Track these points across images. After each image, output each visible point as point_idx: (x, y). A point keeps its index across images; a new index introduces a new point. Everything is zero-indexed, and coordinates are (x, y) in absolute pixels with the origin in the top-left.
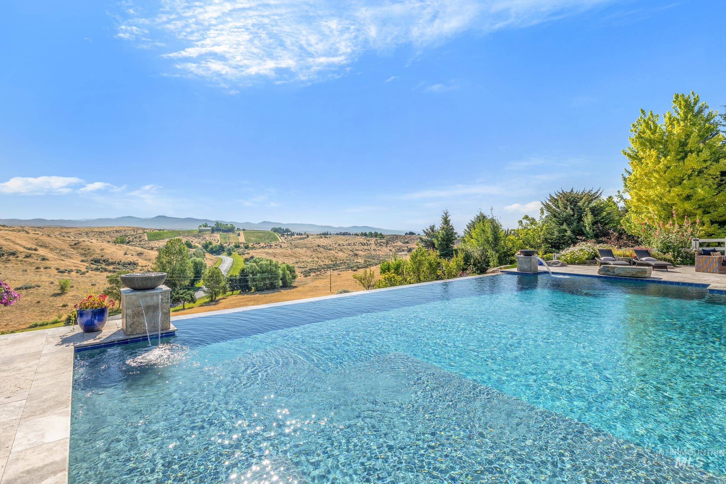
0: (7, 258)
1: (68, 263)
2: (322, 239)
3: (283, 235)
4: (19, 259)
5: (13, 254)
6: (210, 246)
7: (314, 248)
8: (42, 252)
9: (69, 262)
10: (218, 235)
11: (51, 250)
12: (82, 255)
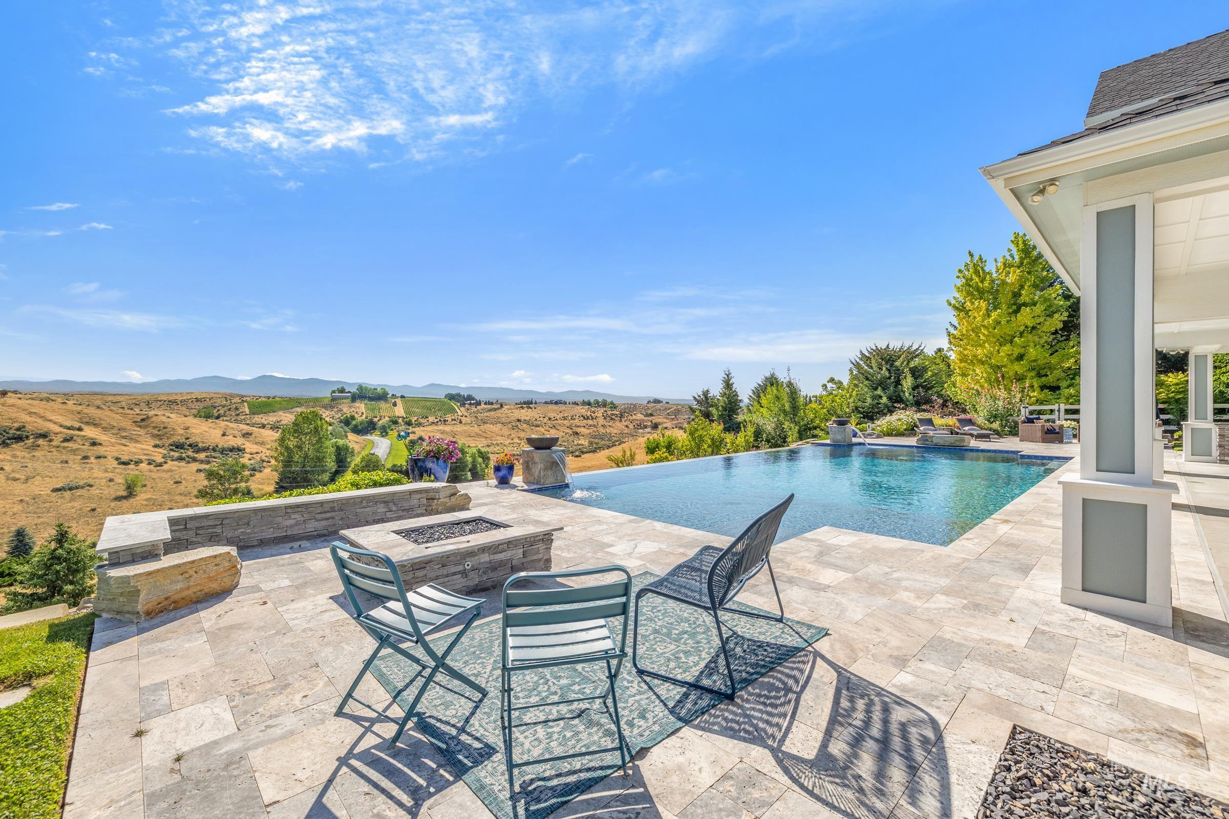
0: (34, 443)
1: (133, 450)
2: (524, 411)
3: (463, 405)
4: (54, 443)
5: (44, 436)
6: (354, 423)
7: (514, 424)
8: (90, 432)
9: (135, 447)
10: (363, 406)
11: (105, 429)
12: (154, 436)
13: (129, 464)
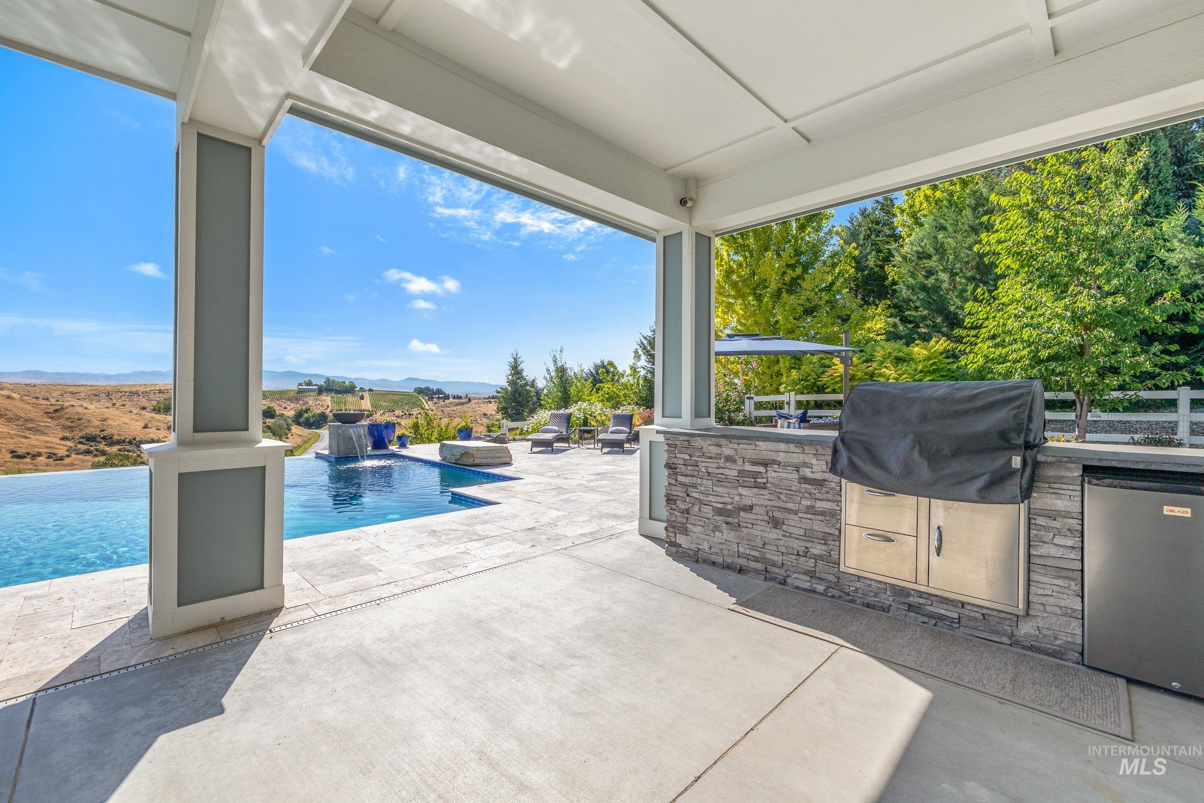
2: (491, 405)
3: (431, 399)
10: (329, 399)
11: (9, 420)
12: (65, 428)
13: (25, 457)
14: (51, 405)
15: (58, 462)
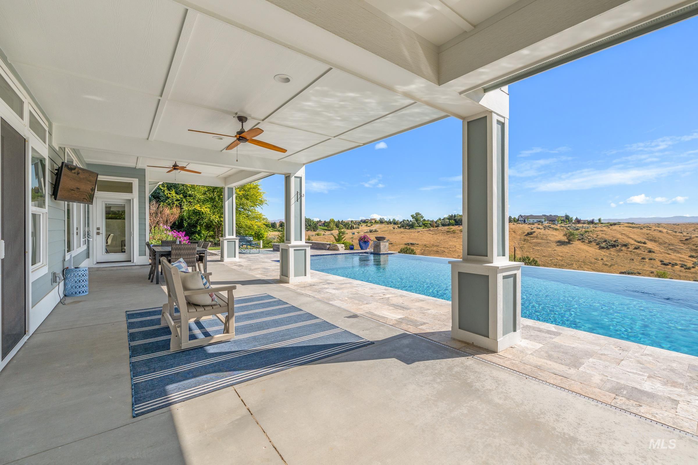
1: (674, 257)
8: (650, 245)
11: (660, 244)
12: (692, 250)
13: (668, 265)
14: (684, 236)
15: (687, 270)
